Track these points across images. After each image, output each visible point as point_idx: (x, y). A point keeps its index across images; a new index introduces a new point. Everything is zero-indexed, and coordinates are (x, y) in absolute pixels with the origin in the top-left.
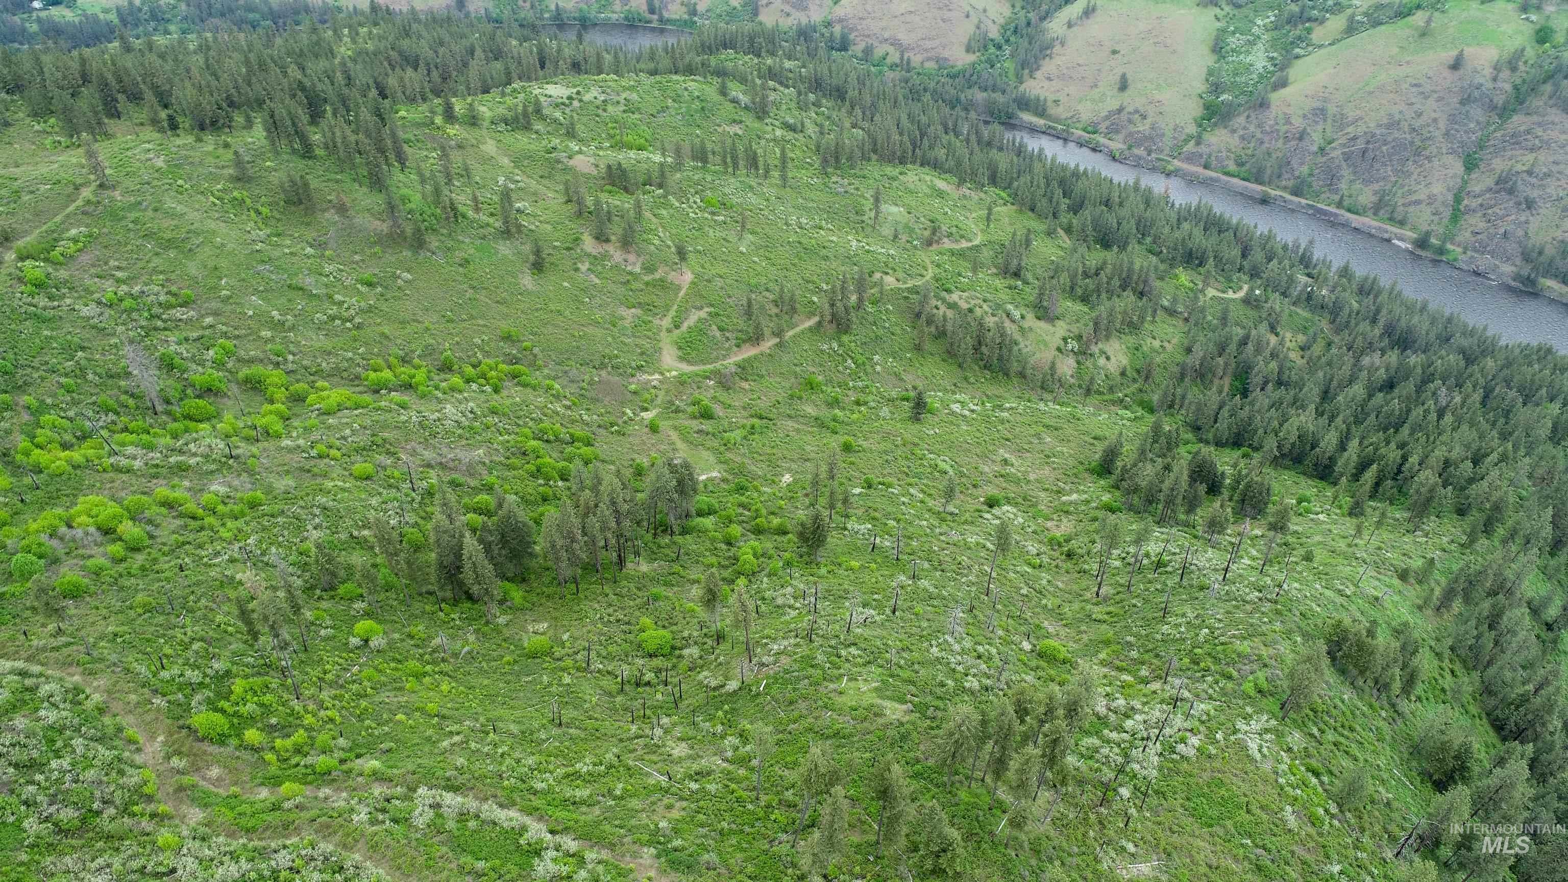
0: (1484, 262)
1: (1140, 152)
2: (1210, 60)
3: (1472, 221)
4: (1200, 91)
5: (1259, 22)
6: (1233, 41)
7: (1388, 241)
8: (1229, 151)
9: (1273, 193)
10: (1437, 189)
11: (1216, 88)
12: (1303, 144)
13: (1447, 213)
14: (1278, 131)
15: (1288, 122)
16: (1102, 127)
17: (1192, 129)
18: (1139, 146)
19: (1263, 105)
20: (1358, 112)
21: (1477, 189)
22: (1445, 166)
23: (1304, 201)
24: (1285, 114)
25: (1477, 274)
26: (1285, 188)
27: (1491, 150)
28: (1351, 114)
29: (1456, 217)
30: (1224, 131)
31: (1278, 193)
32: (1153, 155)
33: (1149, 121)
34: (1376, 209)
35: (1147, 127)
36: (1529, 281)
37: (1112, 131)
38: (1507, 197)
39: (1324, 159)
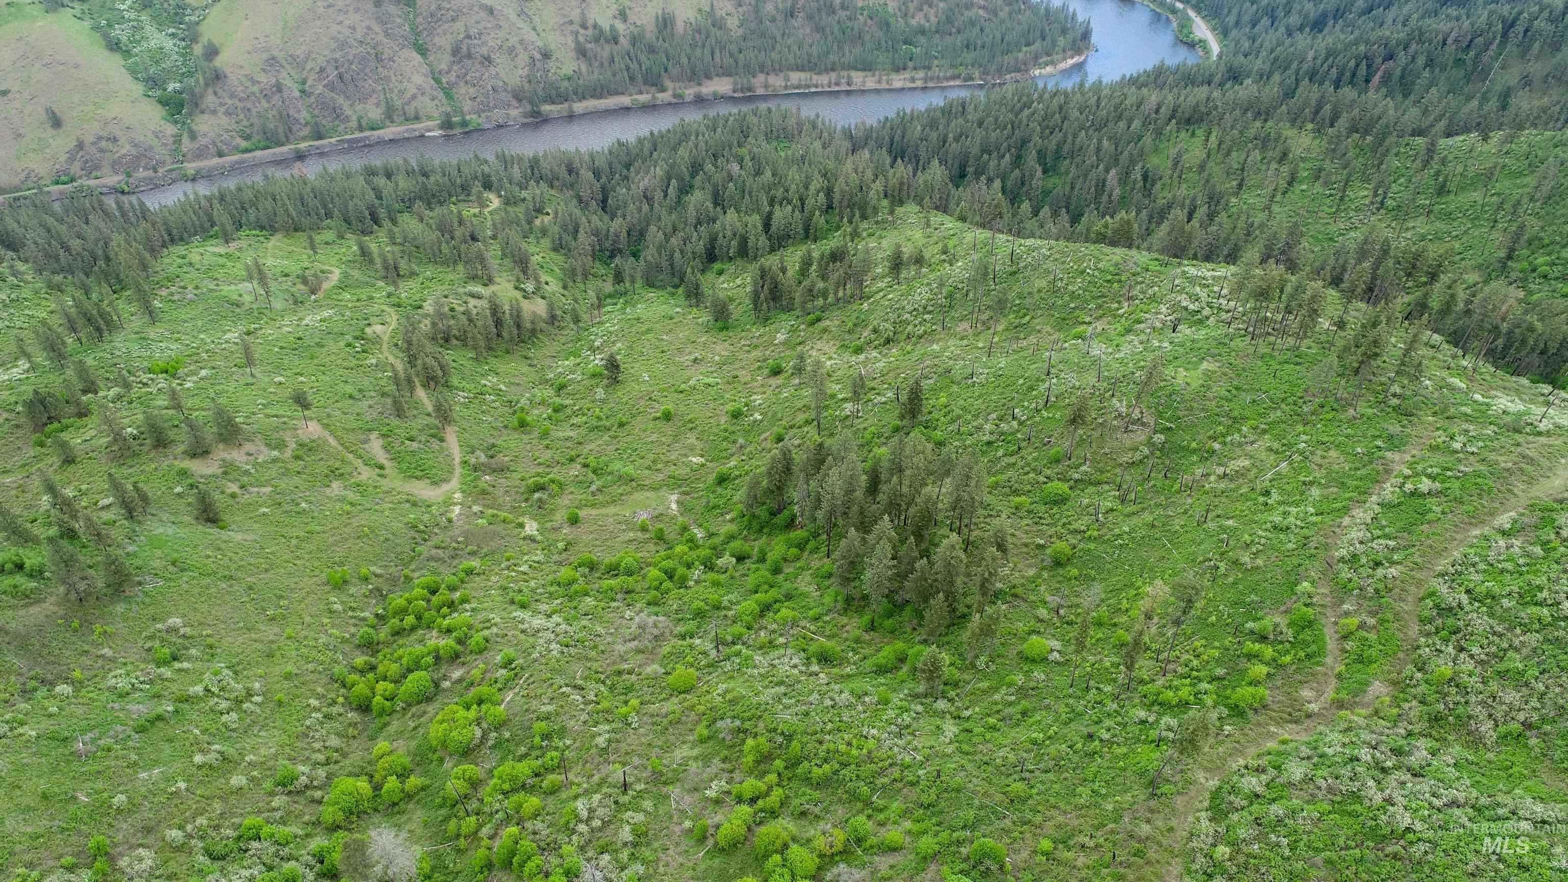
0: (498, 115)
1: (141, 173)
2: (117, 60)
3: (463, 91)
4: (141, 92)
5: (122, 7)
6: (120, 32)
7: (422, 136)
8: (227, 131)
9: (303, 145)
10: (418, 80)
11: (153, 82)
12: (285, 95)
13: (441, 95)
14: (253, 93)
15: (255, 82)
16: (75, 169)
17: (171, 130)
18: (136, 169)
19: (218, 77)
20: (303, 47)
21: (444, 66)
22: (406, 60)
23: (333, 140)
24: (246, 76)
25: (500, 127)
26: (304, 139)
27: (425, 33)
28: (300, 52)
29: (448, 95)
30: (206, 116)
31: (307, 144)
32: (160, 170)
33: (122, 140)
34: (390, 115)
35: (128, 147)
36: (536, 114)
37: (91, 168)
38: (470, 62)
39: (313, 99)
